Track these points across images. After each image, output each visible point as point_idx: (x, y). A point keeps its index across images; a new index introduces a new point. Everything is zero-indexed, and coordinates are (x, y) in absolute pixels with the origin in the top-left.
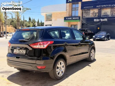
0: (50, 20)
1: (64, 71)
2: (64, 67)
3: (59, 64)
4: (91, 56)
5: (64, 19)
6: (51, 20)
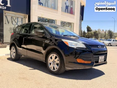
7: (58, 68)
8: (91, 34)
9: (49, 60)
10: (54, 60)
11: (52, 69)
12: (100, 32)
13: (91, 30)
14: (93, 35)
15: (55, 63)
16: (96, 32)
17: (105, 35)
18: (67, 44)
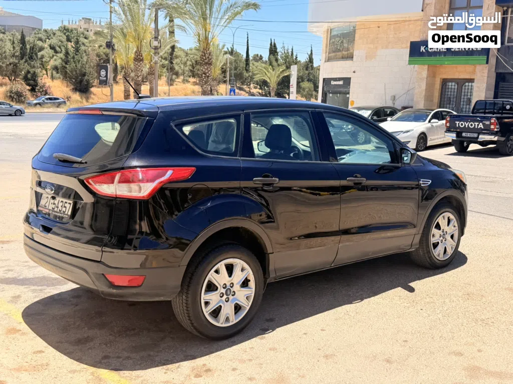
0: (344, 58)
1: (247, 305)
2: (252, 284)
3: (217, 272)
4: (433, 240)
5: (407, 51)
6: (350, 57)
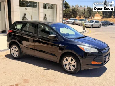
7: (74, 68)
8: (69, 11)
9: (64, 62)
10: (69, 62)
11: (68, 69)
12: (79, 9)
13: (69, 7)
14: (71, 13)
15: (71, 64)
16: (74, 9)
17: (84, 12)
18: (83, 50)
